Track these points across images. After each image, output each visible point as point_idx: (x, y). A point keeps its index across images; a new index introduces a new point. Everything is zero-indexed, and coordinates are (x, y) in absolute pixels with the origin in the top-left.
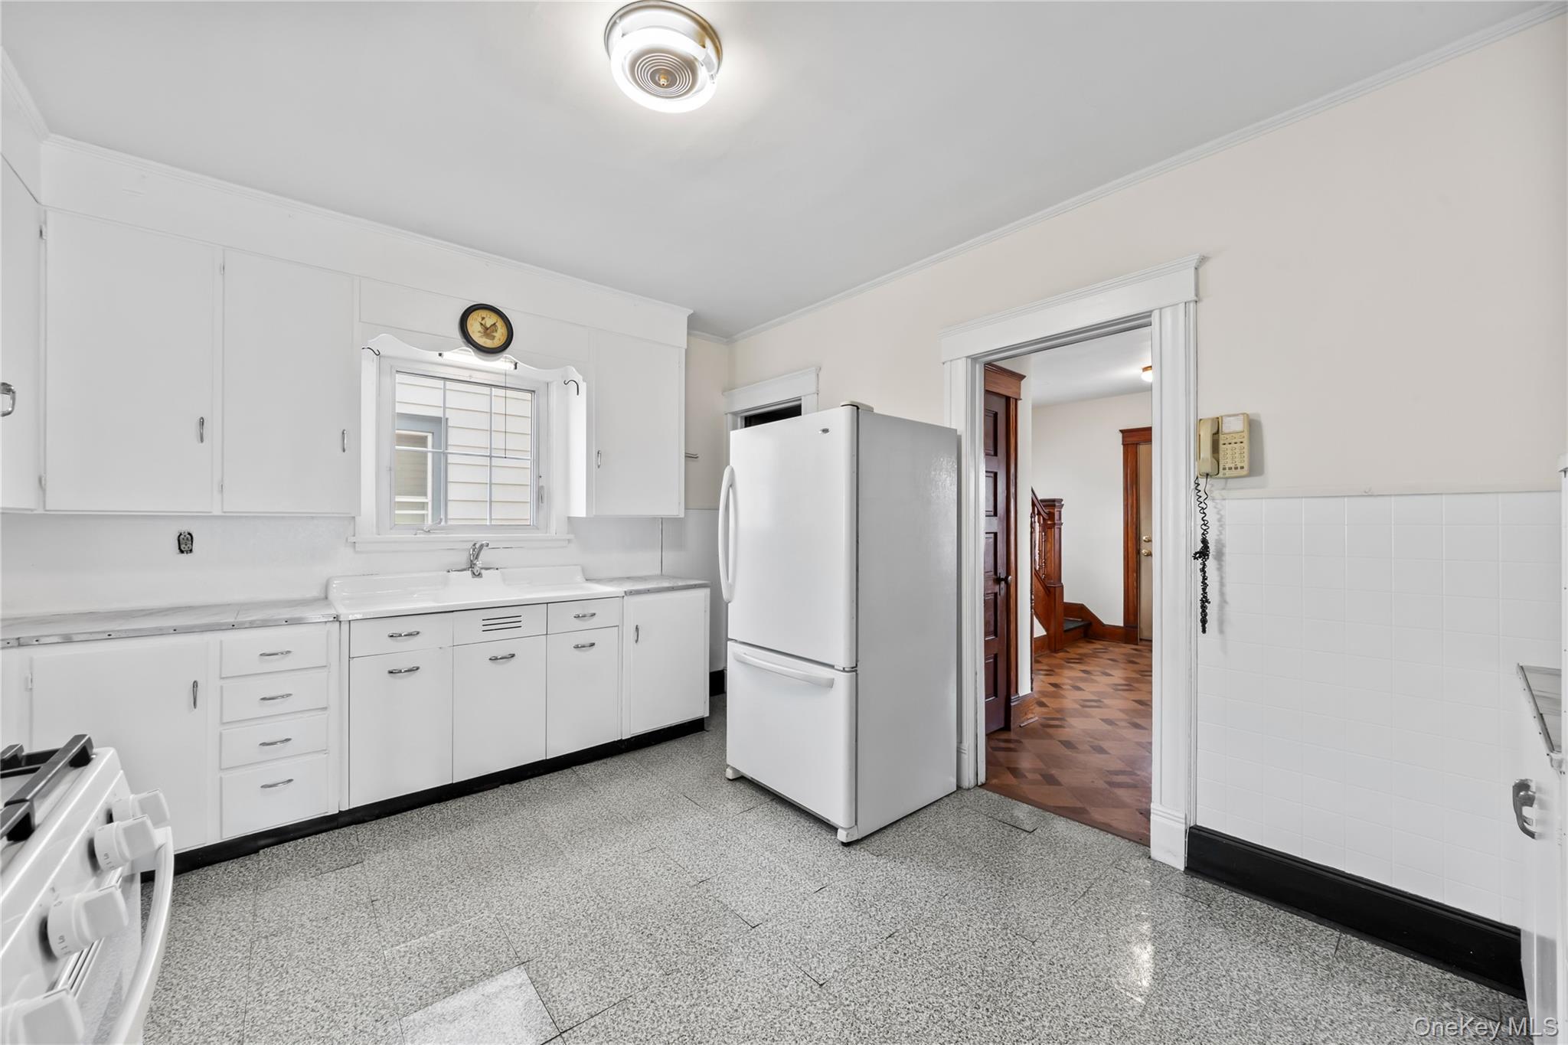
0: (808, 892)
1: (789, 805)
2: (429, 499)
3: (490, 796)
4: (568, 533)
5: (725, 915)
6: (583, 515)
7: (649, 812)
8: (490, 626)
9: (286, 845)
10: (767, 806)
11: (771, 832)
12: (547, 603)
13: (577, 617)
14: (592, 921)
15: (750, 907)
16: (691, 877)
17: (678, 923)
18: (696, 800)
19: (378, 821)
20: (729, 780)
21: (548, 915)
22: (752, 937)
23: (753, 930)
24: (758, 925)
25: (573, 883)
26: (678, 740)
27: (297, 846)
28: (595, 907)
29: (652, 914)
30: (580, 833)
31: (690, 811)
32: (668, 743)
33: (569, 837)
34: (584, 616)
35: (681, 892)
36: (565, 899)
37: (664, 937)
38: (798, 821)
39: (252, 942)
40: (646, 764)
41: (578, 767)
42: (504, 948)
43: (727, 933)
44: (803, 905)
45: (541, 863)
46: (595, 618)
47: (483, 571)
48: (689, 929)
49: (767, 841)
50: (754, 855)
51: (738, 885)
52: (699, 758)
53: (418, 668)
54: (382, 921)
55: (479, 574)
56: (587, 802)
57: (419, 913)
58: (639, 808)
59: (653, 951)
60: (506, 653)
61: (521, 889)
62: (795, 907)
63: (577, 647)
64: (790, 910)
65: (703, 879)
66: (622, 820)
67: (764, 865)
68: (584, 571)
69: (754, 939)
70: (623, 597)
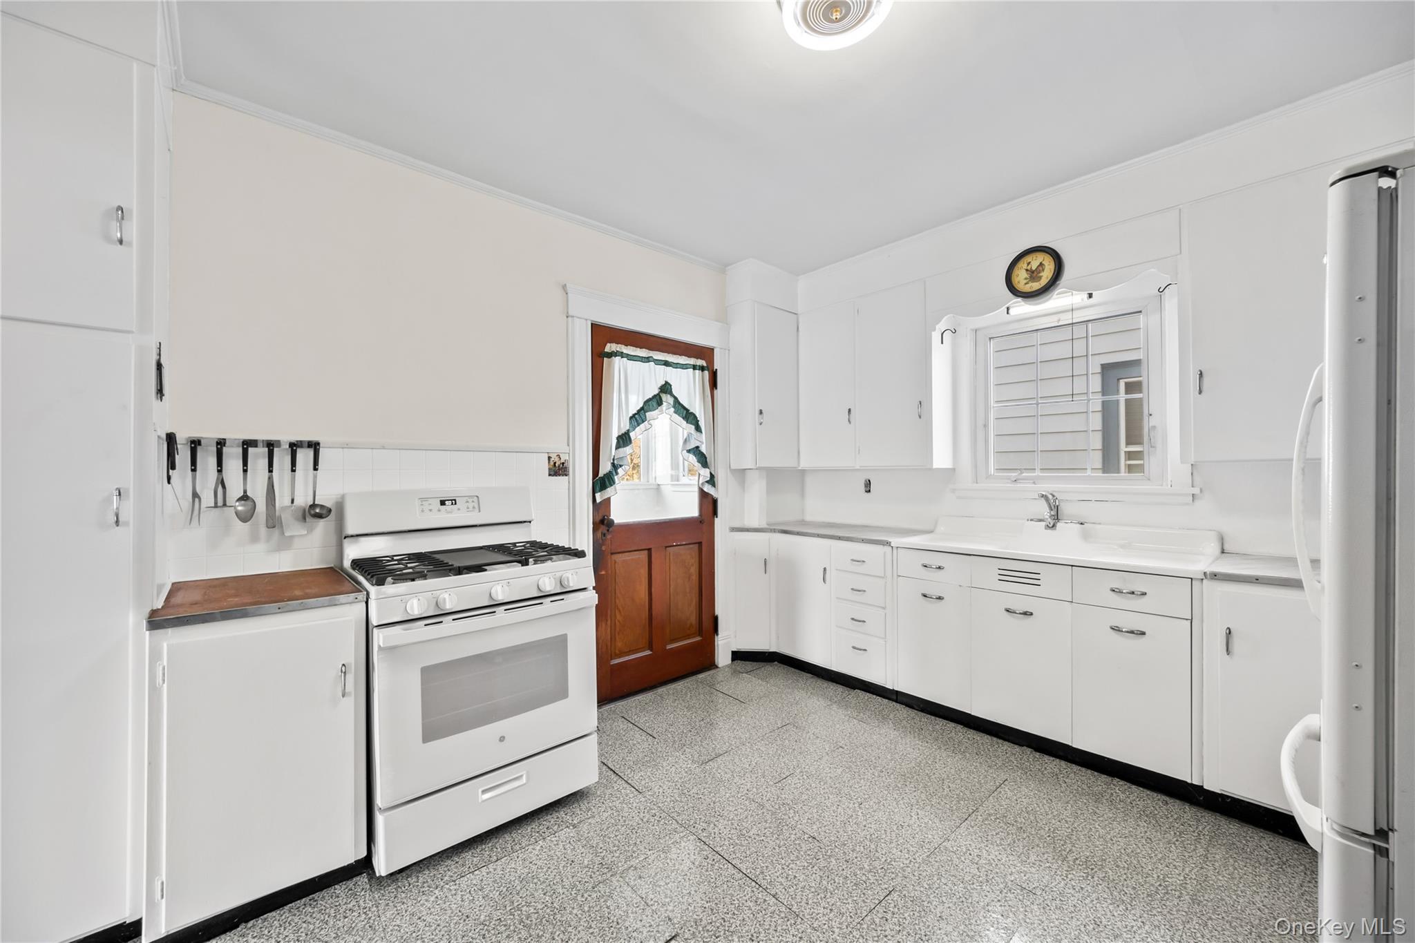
4: (1192, 486)
8: (1007, 576)
12: (1072, 566)
13: (1114, 591)
46: (1145, 599)
47: (1059, 524)
53: (944, 598)
55: (1053, 526)
60: (1023, 609)
68: (1222, 540)
70: (1199, 579)
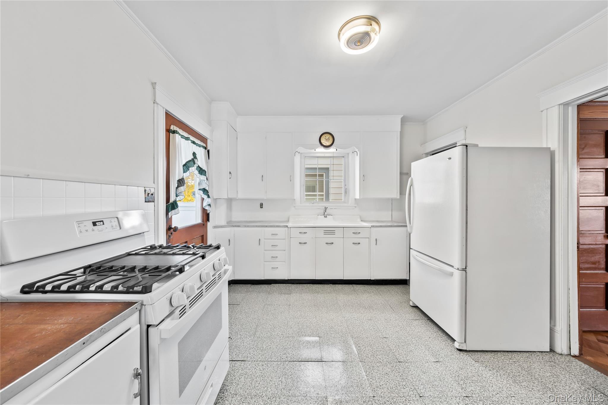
0: (430, 360)
1: (435, 324)
2: (324, 193)
3: (326, 286)
4: (355, 204)
5: (389, 353)
6: (359, 198)
7: (374, 307)
8: (326, 233)
9: (277, 284)
10: (424, 320)
11: (422, 331)
12: (344, 227)
13: (354, 233)
14: (343, 334)
15: (401, 354)
16: (382, 334)
17: (370, 347)
18: (394, 309)
19: (297, 285)
20: (411, 306)
21: (330, 327)
22: (398, 365)
23: (399, 363)
24: (401, 362)
25: (341, 320)
26: (395, 286)
27: (279, 285)
28: (345, 330)
29: (363, 341)
30: (349, 306)
31: (390, 312)
32: (390, 286)
33: (345, 306)
34: (356, 233)
35: (376, 338)
36: (337, 324)
37: (364, 350)
38: (437, 332)
39: (265, 305)
40: (379, 290)
41: (354, 285)
42: (316, 331)
43: (388, 359)
44: (426, 364)
45: (334, 311)
46: (360, 234)
47: (327, 216)
48: (374, 351)
49: (419, 334)
50: (410, 337)
51: (399, 344)
52: (401, 294)
53: (306, 243)
54: (290, 311)
55: (326, 217)
56: (354, 297)
57: (299, 312)
58: (371, 305)
59: (359, 352)
60: (331, 242)
61: (326, 316)
62: (421, 363)
63: (354, 243)
64: (418, 363)
65: (386, 337)
66: (364, 307)
67: (414, 342)
68: (360, 217)
69: (398, 366)
70: (371, 227)
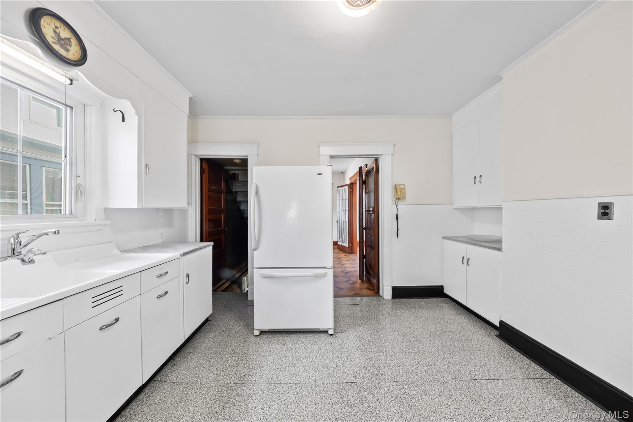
8: (98, 302)
12: (140, 272)
20: (257, 336)
26: (201, 331)
31: (261, 359)
32: (198, 335)
34: (161, 275)
68: (117, 246)
70: (179, 258)
